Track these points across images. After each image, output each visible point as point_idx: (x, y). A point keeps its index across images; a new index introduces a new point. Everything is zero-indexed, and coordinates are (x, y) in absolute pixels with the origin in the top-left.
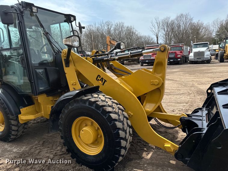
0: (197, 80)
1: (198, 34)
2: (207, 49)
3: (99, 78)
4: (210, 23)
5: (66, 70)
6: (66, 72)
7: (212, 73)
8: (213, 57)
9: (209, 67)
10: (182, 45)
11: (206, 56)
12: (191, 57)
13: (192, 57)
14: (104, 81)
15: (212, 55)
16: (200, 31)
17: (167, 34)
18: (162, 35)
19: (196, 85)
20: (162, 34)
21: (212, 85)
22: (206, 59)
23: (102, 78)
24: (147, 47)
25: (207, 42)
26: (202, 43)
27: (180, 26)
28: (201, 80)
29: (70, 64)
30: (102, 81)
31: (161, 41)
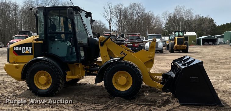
0: (157, 64)
1: (149, 24)
2: (160, 40)
3: (122, 53)
4: (160, 15)
5: (101, 48)
6: (100, 49)
7: (167, 60)
8: (165, 48)
9: (163, 56)
10: (139, 35)
11: (160, 46)
12: (146, 46)
13: (148, 46)
14: (125, 54)
15: (163, 46)
16: (152, 21)
17: (120, 22)
18: (115, 22)
19: (158, 67)
20: (115, 20)
21: (174, 61)
22: (160, 49)
23: (124, 53)
24: (106, 34)
25: (160, 34)
26: (156, 34)
27: (133, 14)
28: (160, 64)
29: (104, 45)
30: (124, 55)
31: (114, 28)
